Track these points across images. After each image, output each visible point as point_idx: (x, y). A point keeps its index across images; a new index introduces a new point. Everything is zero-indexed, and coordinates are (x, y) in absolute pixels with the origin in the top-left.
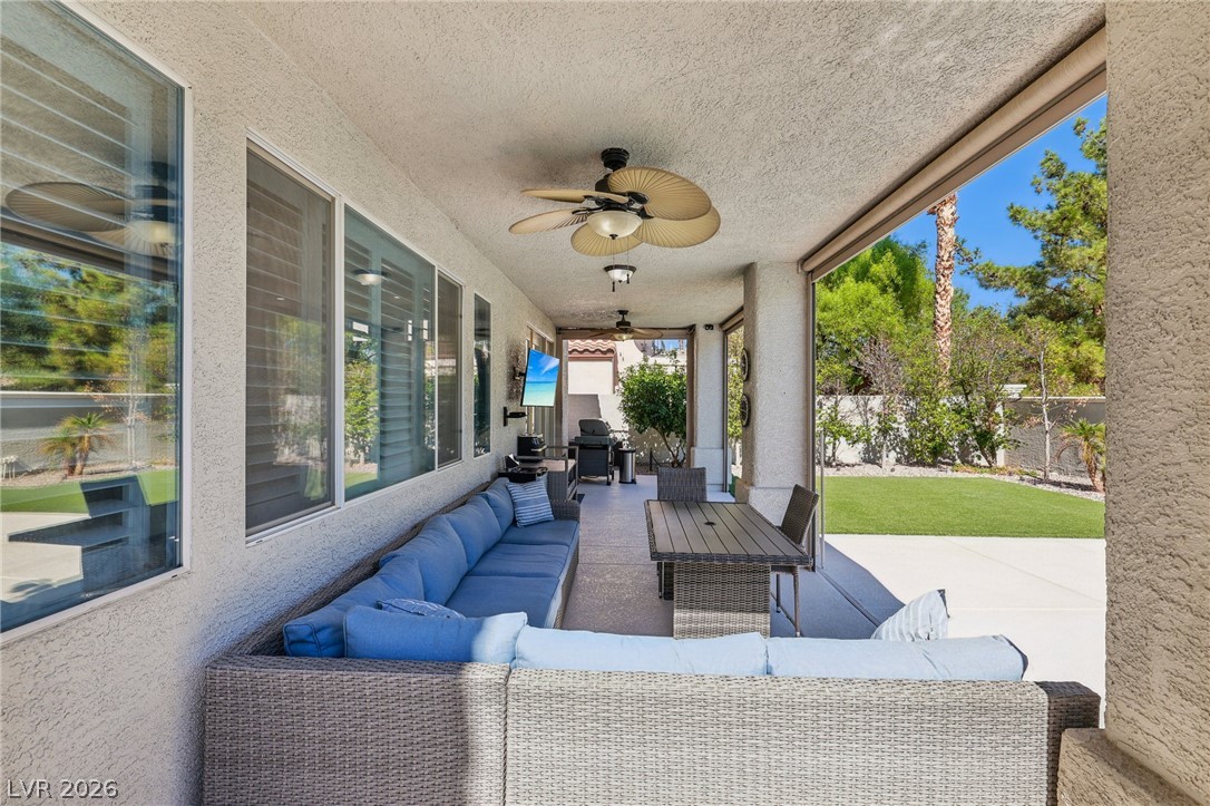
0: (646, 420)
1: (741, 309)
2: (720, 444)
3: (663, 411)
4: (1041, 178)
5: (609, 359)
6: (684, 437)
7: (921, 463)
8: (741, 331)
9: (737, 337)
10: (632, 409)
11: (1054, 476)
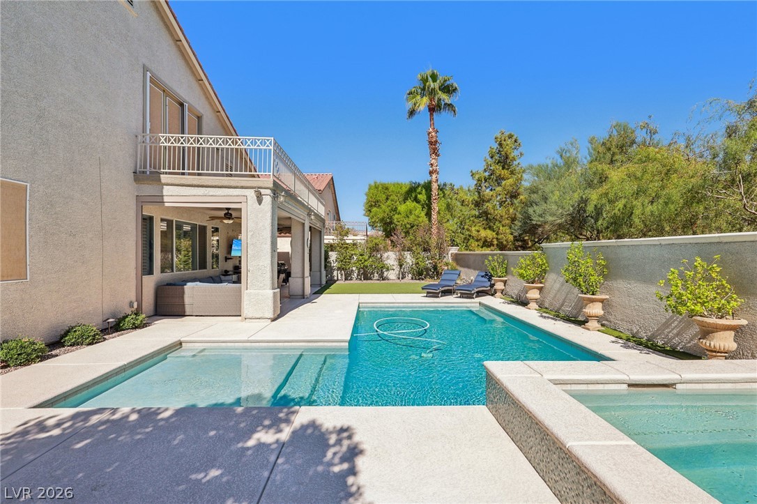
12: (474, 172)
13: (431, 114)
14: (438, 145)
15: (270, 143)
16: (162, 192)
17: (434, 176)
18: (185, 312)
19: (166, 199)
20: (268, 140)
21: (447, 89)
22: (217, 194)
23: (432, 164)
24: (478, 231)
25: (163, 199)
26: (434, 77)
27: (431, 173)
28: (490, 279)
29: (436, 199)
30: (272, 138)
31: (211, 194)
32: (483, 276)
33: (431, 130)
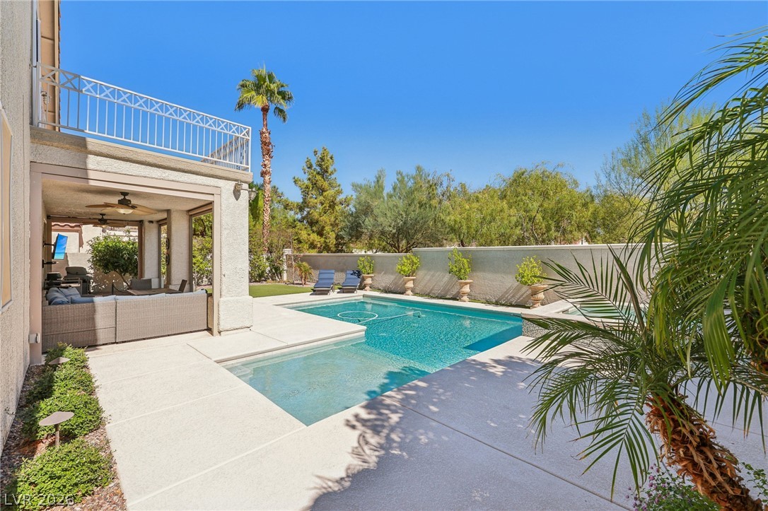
0: (110, 266)
1: (166, 219)
2: (157, 276)
3: (122, 262)
4: (306, 167)
5: (77, 231)
6: (136, 274)
7: (256, 281)
8: (166, 226)
9: (164, 228)
10: (100, 261)
11: (296, 282)
12: (296, 178)
13: (263, 114)
14: (270, 146)
15: (248, 133)
16: (85, 163)
17: (267, 177)
18: (96, 340)
19: (92, 175)
20: (245, 129)
21: (283, 95)
22: (180, 180)
23: (265, 165)
24: (309, 235)
25: (87, 174)
26: (272, 80)
27: (263, 174)
28: (359, 276)
29: (268, 201)
30: (250, 128)
31: (171, 178)
32: (352, 274)
33: (264, 130)
